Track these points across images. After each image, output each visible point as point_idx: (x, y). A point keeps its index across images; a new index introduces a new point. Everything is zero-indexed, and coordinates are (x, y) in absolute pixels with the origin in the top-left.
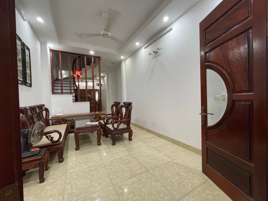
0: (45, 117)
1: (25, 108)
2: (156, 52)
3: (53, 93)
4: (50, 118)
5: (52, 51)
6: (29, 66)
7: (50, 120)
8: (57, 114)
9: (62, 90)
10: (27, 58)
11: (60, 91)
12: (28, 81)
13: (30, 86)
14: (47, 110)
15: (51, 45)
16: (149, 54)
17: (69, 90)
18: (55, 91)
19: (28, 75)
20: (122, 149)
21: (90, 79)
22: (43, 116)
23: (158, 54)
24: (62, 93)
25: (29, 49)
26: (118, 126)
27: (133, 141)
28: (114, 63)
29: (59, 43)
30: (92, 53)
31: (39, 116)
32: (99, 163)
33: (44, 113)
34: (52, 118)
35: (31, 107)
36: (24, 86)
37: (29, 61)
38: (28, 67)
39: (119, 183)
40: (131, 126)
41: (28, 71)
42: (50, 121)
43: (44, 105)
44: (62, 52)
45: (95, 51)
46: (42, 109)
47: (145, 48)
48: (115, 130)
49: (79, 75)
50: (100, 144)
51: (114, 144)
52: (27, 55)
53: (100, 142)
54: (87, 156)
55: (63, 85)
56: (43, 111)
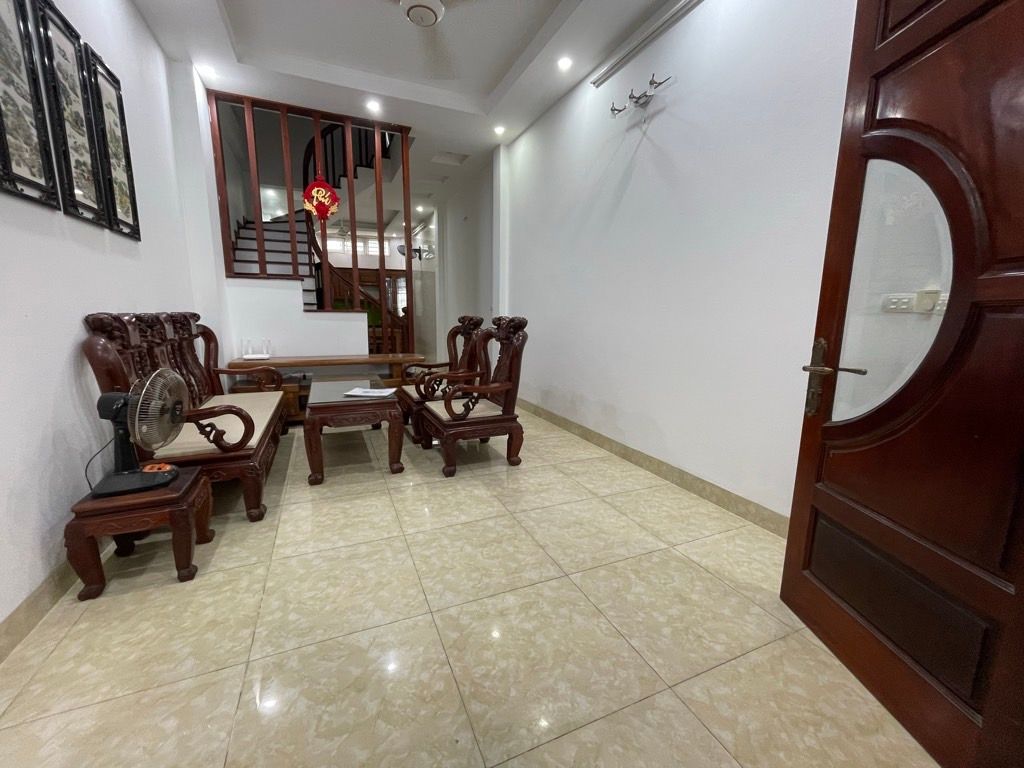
0: (202, 361)
1: (117, 318)
2: (642, 101)
3: (231, 273)
4: (222, 364)
5: (216, 97)
6: (121, 151)
7: (223, 372)
8: (247, 353)
9: (263, 263)
10: (110, 117)
11: (255, 269)
12: (121, 215)
13: (135, 234)
14: (209, 336)
15: (210, 72)
16: (613, 110)
17: (291, 267)
18: (238, 268)
19: (121, 189)
20: (476, 492)
21: (368, 226)
22: (195, 359)
23: (651, 108)
24: (263, 275)
26: (466, 406)
27: (523, 466)
28: (466, 157)
29: (240, 60)
30: (374, 108)
31: (181, 354)
32: (389, 533)
33: (200, 343)
34: (230, 365)
35: (139, 318)
36: (107, 231)
37: (119, 133)
38: (116, 156)
39: (455, 608)
40: (517, 411)
41: (119, 174)
42: (224, 378)
43: (196, 317)
44: (255, 103)
45: (388, 102)
46: (190, 330)
47: (598, 83)
48: (456, 420)
49: (326, 202)
50: (401, 470)
51: (449, 472)
52: (110, 106)
53: (398, 461)
54: (348, 506)
55: (268, 246)
56: (193, 337)
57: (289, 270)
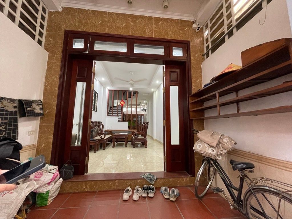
0: (101, 129)
3: (108, 115)
4: (104, 130)
5: (109, 90)
8: (108, 129)
9: (112, 114)
11: (111, 115)
13: (96, 111)
14: (103, 125)
15: (109, 87)
24: (112, 116)
25: (97, 94)
27: (147, 148)
29: (112, 86)
33: (101, 126)
35: (95, 122)
36: (94, 111)
38: (96, 102)
40: (147, 137)
42: (104, 132)
43: (101, 122)
44: (114, 90)
45: (133, 88)
48: (135, 138)
49: (123, 104)
53: (126, 146)
55: (114, 111)
56: (100, 125)
57: (116, 115)
